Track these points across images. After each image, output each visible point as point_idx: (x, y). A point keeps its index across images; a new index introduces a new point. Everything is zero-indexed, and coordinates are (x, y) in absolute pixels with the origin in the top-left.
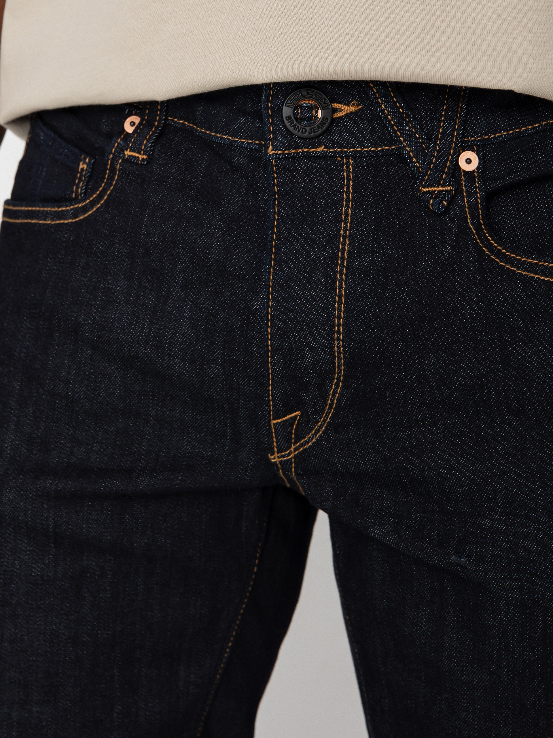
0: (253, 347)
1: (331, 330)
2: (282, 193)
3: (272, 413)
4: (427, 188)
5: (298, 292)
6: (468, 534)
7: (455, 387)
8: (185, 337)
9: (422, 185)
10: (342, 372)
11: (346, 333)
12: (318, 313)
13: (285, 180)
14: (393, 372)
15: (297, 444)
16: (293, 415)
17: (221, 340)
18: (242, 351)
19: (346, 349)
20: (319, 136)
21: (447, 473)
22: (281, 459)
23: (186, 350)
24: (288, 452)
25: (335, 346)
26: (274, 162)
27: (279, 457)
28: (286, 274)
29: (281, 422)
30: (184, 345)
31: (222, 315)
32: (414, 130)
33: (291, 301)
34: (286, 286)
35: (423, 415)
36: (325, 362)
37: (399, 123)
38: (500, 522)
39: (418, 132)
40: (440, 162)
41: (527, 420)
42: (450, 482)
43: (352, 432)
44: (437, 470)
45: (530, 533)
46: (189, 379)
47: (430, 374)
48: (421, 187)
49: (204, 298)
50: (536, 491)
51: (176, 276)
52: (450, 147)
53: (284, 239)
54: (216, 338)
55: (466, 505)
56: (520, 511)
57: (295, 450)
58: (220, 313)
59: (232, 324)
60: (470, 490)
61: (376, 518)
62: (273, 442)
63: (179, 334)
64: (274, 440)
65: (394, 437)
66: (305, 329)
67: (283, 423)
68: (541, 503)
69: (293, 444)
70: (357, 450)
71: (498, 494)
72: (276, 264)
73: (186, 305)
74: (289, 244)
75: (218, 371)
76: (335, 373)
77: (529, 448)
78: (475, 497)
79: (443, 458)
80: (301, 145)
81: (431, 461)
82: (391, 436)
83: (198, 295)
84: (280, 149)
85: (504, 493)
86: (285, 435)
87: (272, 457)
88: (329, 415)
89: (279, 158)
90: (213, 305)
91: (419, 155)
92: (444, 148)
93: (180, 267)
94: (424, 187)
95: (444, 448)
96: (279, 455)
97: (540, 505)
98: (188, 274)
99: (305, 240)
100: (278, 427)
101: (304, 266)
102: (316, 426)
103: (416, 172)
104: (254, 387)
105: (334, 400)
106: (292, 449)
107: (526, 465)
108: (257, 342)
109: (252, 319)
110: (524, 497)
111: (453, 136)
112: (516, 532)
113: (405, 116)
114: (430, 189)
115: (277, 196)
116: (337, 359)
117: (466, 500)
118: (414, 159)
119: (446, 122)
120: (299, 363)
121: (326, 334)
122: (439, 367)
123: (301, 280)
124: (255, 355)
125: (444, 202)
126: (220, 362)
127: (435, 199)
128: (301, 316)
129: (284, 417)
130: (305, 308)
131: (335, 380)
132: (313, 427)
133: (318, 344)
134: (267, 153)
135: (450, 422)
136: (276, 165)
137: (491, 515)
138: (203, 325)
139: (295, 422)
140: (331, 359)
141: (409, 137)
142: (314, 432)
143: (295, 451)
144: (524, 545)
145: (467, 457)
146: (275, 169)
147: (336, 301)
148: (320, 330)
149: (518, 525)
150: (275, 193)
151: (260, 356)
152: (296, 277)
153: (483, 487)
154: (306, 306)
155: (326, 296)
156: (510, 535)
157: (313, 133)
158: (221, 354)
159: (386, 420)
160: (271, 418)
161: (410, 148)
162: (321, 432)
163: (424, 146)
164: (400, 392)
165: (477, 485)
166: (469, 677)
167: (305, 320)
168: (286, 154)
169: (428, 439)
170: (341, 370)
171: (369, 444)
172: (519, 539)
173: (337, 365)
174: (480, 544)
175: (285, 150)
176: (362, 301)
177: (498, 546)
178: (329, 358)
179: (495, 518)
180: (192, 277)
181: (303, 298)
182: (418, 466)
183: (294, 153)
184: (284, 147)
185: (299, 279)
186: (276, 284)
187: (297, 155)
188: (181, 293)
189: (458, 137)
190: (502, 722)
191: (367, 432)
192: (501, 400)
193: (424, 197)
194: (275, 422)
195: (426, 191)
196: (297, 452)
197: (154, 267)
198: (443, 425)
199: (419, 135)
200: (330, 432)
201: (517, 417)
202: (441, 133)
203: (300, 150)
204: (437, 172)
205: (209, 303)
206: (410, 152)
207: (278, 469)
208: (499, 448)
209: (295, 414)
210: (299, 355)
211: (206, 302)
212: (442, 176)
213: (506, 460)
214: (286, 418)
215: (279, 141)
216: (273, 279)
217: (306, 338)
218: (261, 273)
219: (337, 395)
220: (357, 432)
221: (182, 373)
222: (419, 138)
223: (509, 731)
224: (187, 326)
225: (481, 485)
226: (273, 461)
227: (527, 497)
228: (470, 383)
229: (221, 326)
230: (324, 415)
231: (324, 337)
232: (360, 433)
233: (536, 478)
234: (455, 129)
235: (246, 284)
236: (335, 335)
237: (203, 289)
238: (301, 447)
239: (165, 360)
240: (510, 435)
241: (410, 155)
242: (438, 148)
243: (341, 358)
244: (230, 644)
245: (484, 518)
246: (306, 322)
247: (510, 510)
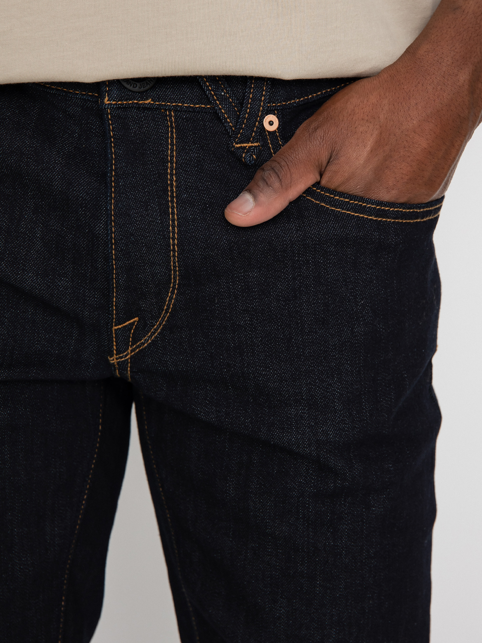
0: (98, 264)
1: (167, 249)
2: (117, 137)
3: (114, 320)
4: (240, 144)
5: (137, 218)
6: (275, 421)
7: (273, 297)
8: (39, 254)
9: (235, 142)
10: (177, 281)
11: (180, 251)
12: (155, 236)
13: (119, 126)
14: (222, 282)
15: (133, 346)
16: (132, 321)
17: (71, 256)
18: (89, 266)
19: (181, 263)
20: (147, 91)
21: (263, 370)
22: (119, 360)
23: (40, 265)
24: (126, 353)
25: (171, 262)
26: (109, 111)
27: (117, 359)
28: (126, 204)
29: (122, 327)
30: (38, 261)
31: (70, 236)
32: (228, 95)
33: (131, 226)
34: (126, 214)
35: (245, 321)
36: (162, 274)
37: (215, 88)
38: (304, 411)
39: (232, 97)
40: (250, 123)
41: (330, 328)
42: (264, 378)
43: (185, 332)
44: (255, 367)
45: (328, 419)
46: (39, 292)
47: (253, 285)
48: (234, 144)
49: (53, 221)
50: (334, 384)
51: (28, 201)
52: (259, 110)
53: (121, 175)
54: (66, 255)
55: (275, 398)
56: (320, 402)
57: (132, 351)
58: (68, 235)
59: (79, 245)
60: (280, 386)
61: (201, 406)
62: (113, 345)
63: (33, 251)
64: (115, 343)
65: (220, 338)
66: (145, 249)
67: (123, 329)
68: (337, 394)
69: (130, 347)
70: (188, 348)
71: (304, 388)
72: (116, 196)
73: (37, 226)
74: (126, 179)
75: (67, 284)
76: (170, 283)
77: (330, 351)
78: (283, 392)
79: (260, 358)
80: (132, 97)
81: (250, 359)
82: (218, 337)
83: (48, 218)
84: (114, 99)
85: (309, 387)
86: (124, 338)
87: (112, 359)
88: (165, 318)
89: (113, 108)
90: (61, 227)
91: (232, 116)
92: (253, 111)
93: (31, 194)
94: (237, 143)
95: (262, 350)
96: (117, 356)
97: (336, 396)
98: (38, 200)
99: (139, 176)
100: (119, 332)
101: (140, 197)
102: (152, 329)
103: (230, 131)
104: (99, 298)
105: (170, 305)
106: (129, 351)
107: (327, 364)
108: (101, 260)
109: (96, 242)
110: (324, 390)
111: (261, 100)
112: (317, 419)
113: (220, 83)
114: (243, 145)
115: (112, 140)
116: (172, 272)
117: (275, 394)
118: (228, 120)
119: (255, 89)
120: (140, 277)
121: (163, 252)
122: (261, 279)
123: (139, 208)
124: (100, 270)
125: (254, 156)
126: (70, 275)
127: (246, 153)
128: (141, 239)
129: (124, 323)
130: (144, 232)
131: (171, 289)
132: (149, 330)
133: (156, 261)
134: (103, 102)
135: (267, 328)
136: (110, 113)
137: (296, 406)
138: (54, 244)
139: (133, 327)
140: (168, 272)
141: (224, 101)
142: (150, 334)
143: (131, 353)
144: (323, 429)
145: (280, 358)
146: (109, 116)
147: (170, 224)
148: (157, 249)
149: (318, 413)
150: (111, 137)
151: (104, 272)
152: (134, 206)
153: (291, 383)
154: (144, 230)
155: (161, 221)
156: (312, 421)
157: (142, 88)
158: (71, 268)
159: (214, 323)
160: (114, 325)
161: (225, 110)
162: (156, 334)
163: (236, 109)
164: (227, 300)
165: (286, 381)
166: (271, 530)
167: (144, 242)
168: (119, 104)
169: (248, 341)
170: (176, 280)
171: (199, 343)
172: (319, 425)
173: (172, 276)
174: (286, 430)
175: (119, 101)
176: (193, 225)
177: (301, 431)
178: (166, 271)
179: (299, 408)
180: (42, 203)
181: (141, 223)
182: (239, 363)
183: (126, 104)
184: (117, 98)
185: (137, 208)
186: (117, 213)
187: (128, 106)
188: (33, 216)
189: (265, 102)
190: (299, 562)
191: (198, 333)
192: (311, 311)
193: (237, 152)
194: (116, 328)
195: (239, 147)
196: (133, 353)
197: (8, 193)
198: (261, 331)
199: (232, 99)
200: (165, 333)
201: (322, 326)
202: (251, 99)
203: (130, 102)
204: (247, 131)
205: (58, 225)
206: (224, 114)
207: (115, 370)
208: (306, 352)
209: (133, 320)
210: (139, 270)
211: (55, 225)
212: (252, 134)
213: (311, 361)
214: (125, 324)
215: (113, 93)
216: (114, 209)
217: (145, 257)
218: (102, 204)
219: (173, 300)
220: (189, 333)
221: (33, 286)
222: (232, 102)
223: (304, 568)
224: (40, 244)
225: (290, 381)
226: (112, 362)
227: (327, 390)
228: (286, 294)
229: (70, 245)
230: (160, 319)
231: (161, 255)
232: (191, 333)
233: (335, 375)
234: (262, 95)
235: (89, 212)
236: (170, 253)
237: (52, 214)
238: (137, 348)
239: (19, 274)
240: (316, 341)
241: (225, 116)
242: (248, 110)
243: (177, 271)
244: (85, 497)
245: (290, 408)
246: (145, 243)
247: (312, 402)
